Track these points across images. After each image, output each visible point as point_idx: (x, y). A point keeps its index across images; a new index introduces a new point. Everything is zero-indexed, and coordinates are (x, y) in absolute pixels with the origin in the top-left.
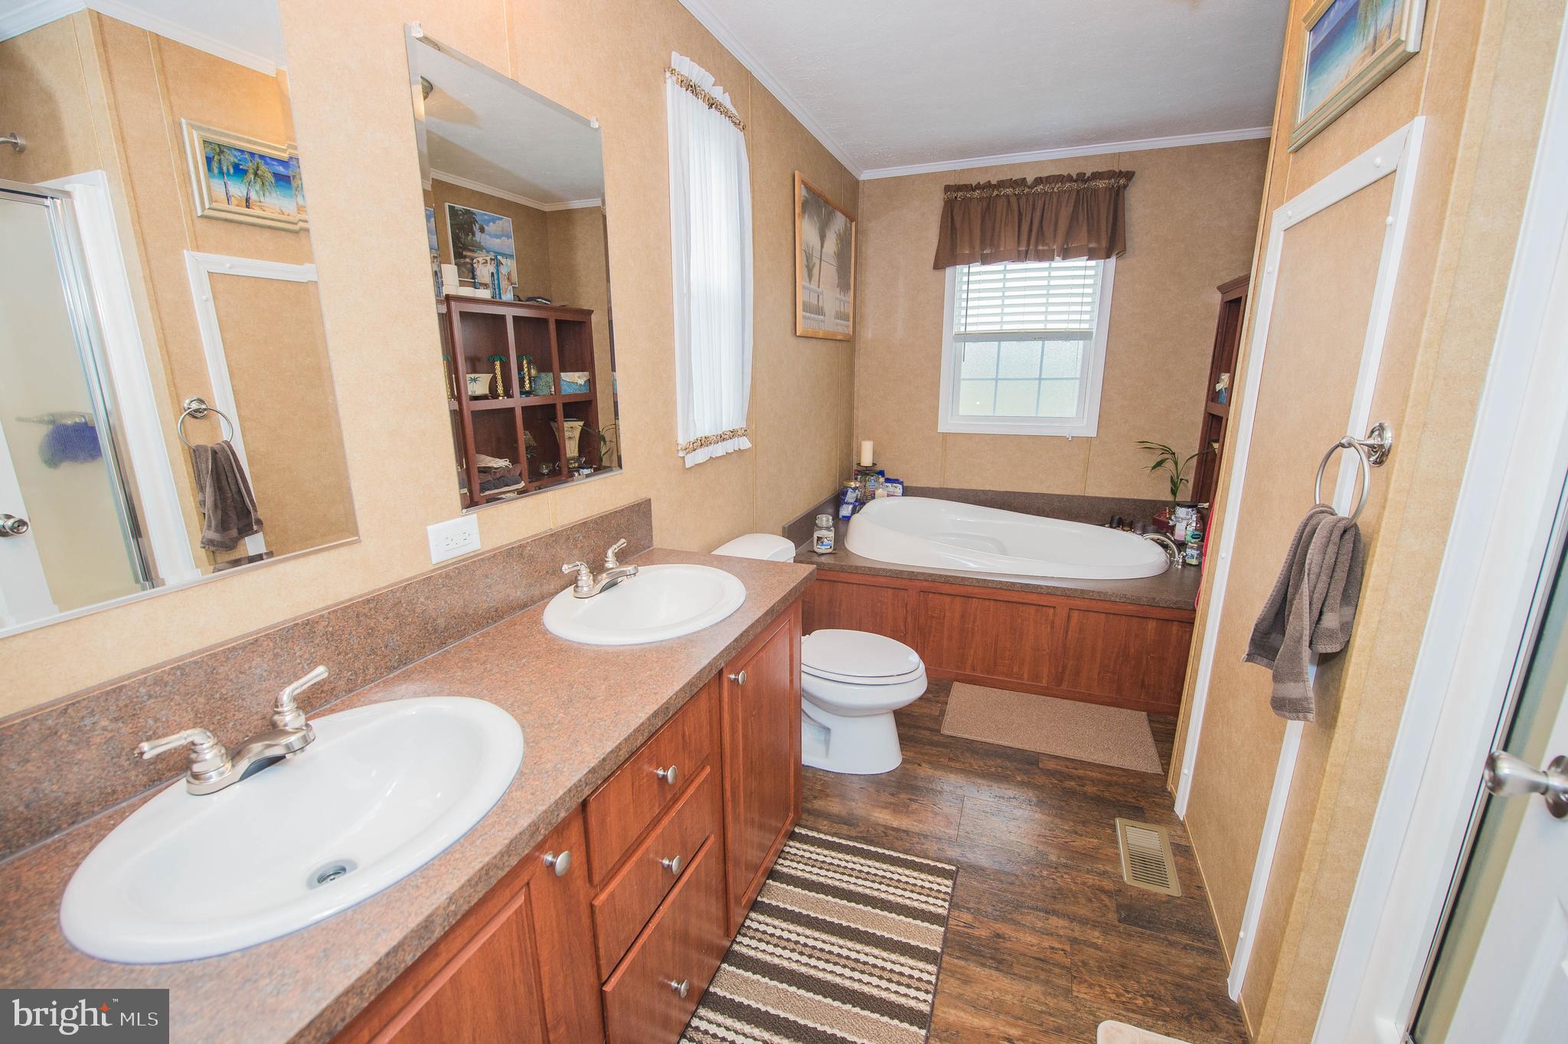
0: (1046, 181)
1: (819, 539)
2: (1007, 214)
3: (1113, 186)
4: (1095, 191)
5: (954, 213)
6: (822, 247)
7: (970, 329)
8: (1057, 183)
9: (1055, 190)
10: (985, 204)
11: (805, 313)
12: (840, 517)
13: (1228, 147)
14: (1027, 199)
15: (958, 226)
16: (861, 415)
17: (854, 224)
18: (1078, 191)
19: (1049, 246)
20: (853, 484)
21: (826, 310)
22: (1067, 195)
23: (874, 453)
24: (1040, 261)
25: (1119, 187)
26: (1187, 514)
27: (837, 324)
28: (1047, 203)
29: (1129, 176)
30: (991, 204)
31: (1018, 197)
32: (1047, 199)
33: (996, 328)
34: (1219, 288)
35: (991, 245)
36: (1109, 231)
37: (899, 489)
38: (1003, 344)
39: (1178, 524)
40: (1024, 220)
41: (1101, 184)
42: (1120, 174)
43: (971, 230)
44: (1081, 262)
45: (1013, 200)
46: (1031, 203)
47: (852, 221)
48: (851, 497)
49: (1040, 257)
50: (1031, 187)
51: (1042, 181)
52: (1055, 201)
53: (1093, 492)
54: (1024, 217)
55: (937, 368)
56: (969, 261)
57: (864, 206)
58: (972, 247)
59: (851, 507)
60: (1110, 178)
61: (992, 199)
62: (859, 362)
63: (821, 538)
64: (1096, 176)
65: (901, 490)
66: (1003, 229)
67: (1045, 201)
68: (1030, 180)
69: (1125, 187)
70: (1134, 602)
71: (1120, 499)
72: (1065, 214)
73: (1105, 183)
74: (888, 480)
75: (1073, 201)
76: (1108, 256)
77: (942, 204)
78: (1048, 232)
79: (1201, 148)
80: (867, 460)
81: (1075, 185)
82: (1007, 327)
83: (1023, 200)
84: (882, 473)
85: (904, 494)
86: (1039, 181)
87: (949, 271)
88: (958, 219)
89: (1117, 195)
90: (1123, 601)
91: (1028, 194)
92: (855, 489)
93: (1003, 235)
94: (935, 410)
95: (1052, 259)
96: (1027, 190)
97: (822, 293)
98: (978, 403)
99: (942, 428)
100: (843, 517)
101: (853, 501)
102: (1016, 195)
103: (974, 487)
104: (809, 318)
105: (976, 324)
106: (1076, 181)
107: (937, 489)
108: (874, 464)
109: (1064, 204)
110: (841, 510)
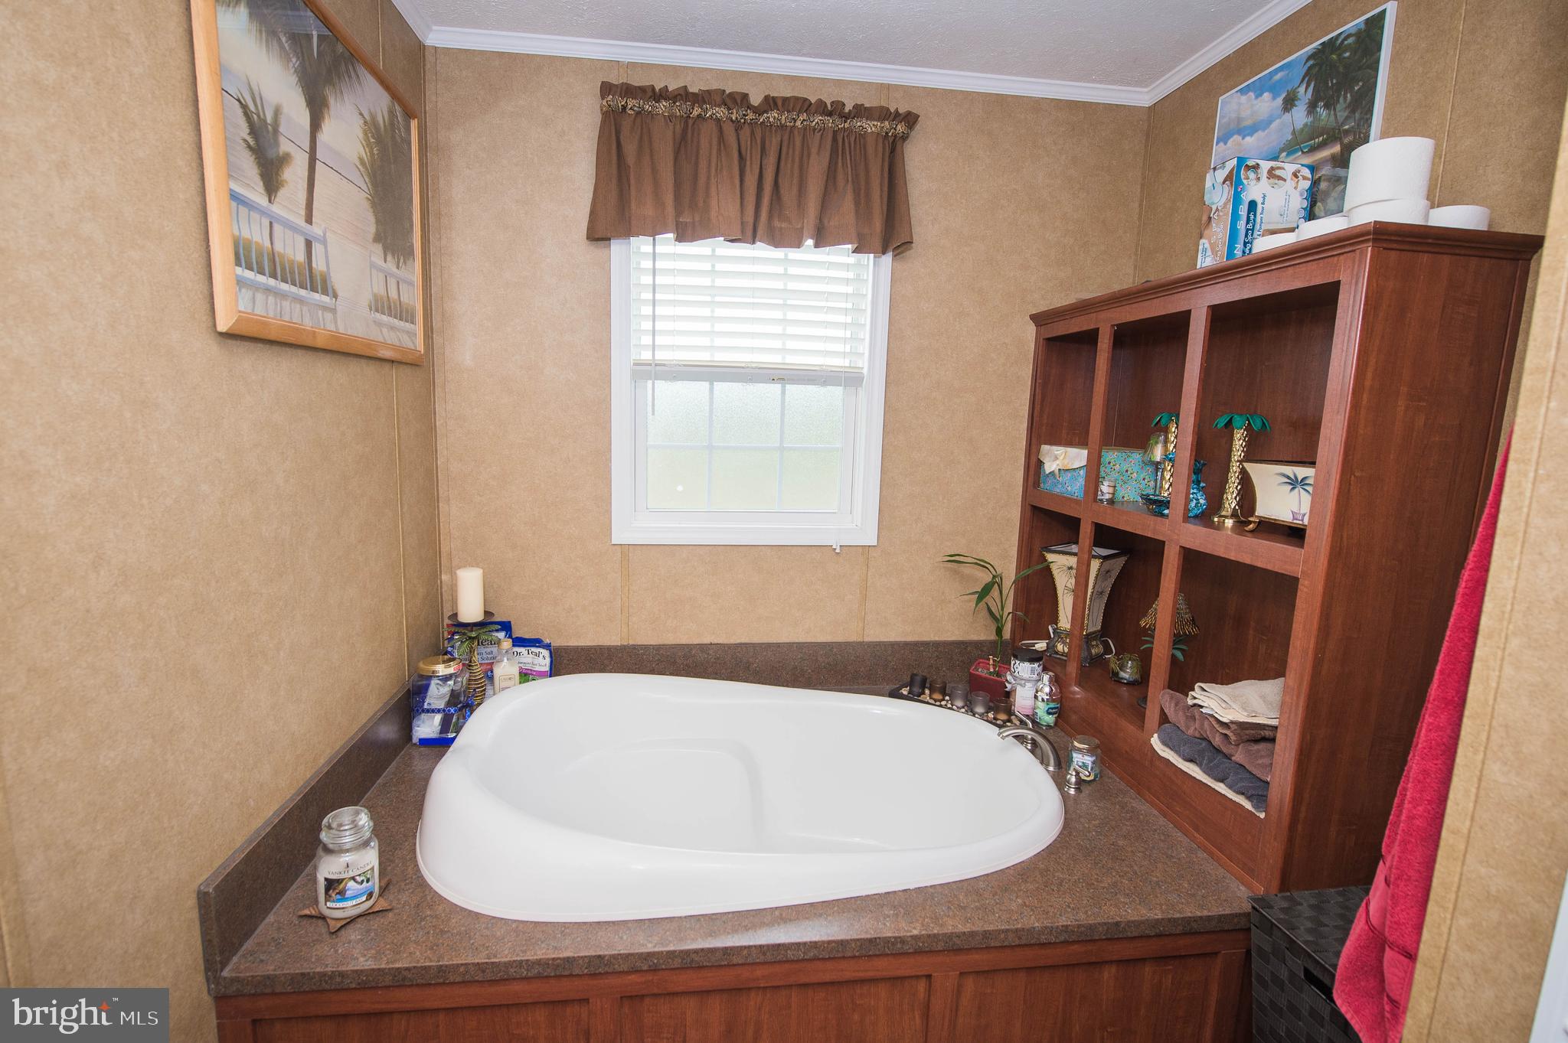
0: (783, 105)
1: (331, 884)
2: (719, 150)
3: (887, 133)
4: (862, 136)
5: (622, 137)
6: (315, 126)
7: (661, 356)
8: (799, 112)
9: (798, 123)
10: (679, 129)
11: (239, 270)
12: (415, 740)
13: (1036, 105)
14: (753, 133)
15: (630, 159)
16: (454, 514)
17: (414, 124)
18: (835, 133)
19: (790, 223)
20: (442, 669)
21: (338, 280)
22: (818, 135)
23: (487, 587)
24: (776, 246)
25: (896, 136)
26: (1033, 671)
27: (379, 324)
28: (785, 144)
29: (910, 119)
30: (690, 131)
31: (738, 126)
32: (786, 137)
33: (703, 357)
34: (1033, 317)
35: (693, 205)
36: (885, 208)
37: (542, 660)
38: (718, 386)
39: (1019, 688)
40: (748, 168)
41: (871, 126)
42: (897, 116)
43: (654, 171)
44: (841, 255)
45: (729, 130)
46: (759, 142)
47: (409, 115)
48: (437, 695)
49: (776, 239)
50: (758, 111)
51: (775, 104)
52: (798, 143)
53: (877, 634)
54: (748, 163)
55: (604, 425)
56: (653, 231)
57: (438, 98)
58: (659, 203)
59: (438, 718)
60: (882, 119)
61: (690, 122)
62: (445, 409)
63: (339, 881)
64: (860, 111)
65: (548, 660)
66: (713, 181)
67: (781, 141)
68: (756, 100)
69: (905, 138)
70: (1083, 938)
71: (916, 644)
72: (817, 166)
73: (876, 126)
74: (519, 642)
75: (829, 147)
76: (884, 253)
77: (598, 118)
78: (789, 195)
79: (1001, 102)
80: (471, 609)
81: (829, 122)
82: (721, 357)
83: (746, 132)
84: (506, 627)
85: (555, 670)
86: (770, 103)
87: (616, 247)
88: (630, 149)
89: (893, 150)
90: (1062, 938)
91: (752, 124)
92: (446, 679)
93: (713, 190)
94: (604, 502)
95: (798, 245)
96: (751, 116)
97: (324, 242)
98: (680, 488)
99: (620, 535)
100: (420, 740)
101: (441, 705)
102: (732, 120)
103: (684, 640)
104: (254, 287)
105: (672, 347)
106: (830, 114)
107: (616, 648)
108: (487, 613)
109: (814, 150)
110: (415, 722)
